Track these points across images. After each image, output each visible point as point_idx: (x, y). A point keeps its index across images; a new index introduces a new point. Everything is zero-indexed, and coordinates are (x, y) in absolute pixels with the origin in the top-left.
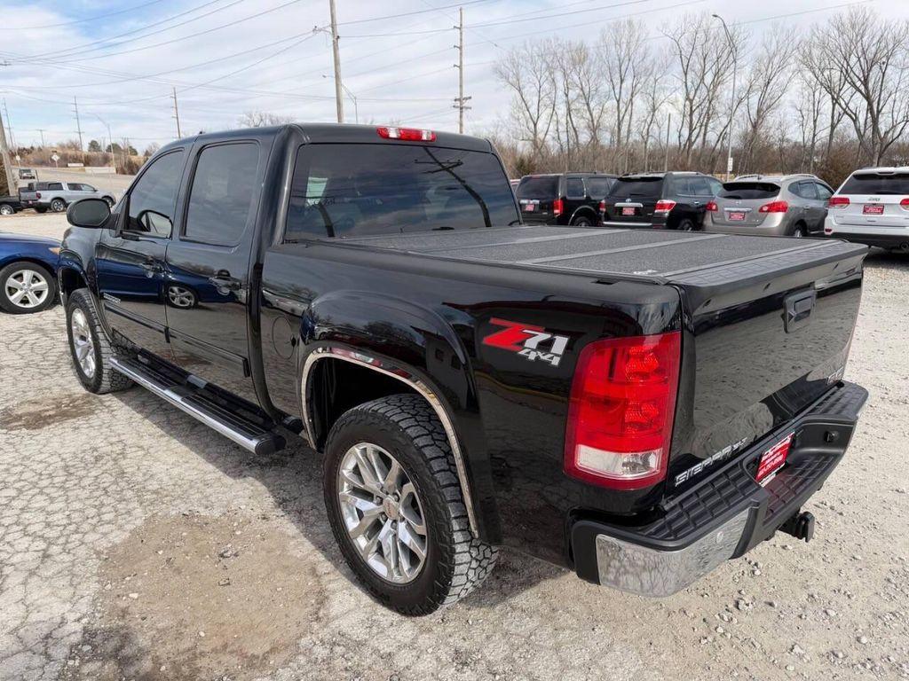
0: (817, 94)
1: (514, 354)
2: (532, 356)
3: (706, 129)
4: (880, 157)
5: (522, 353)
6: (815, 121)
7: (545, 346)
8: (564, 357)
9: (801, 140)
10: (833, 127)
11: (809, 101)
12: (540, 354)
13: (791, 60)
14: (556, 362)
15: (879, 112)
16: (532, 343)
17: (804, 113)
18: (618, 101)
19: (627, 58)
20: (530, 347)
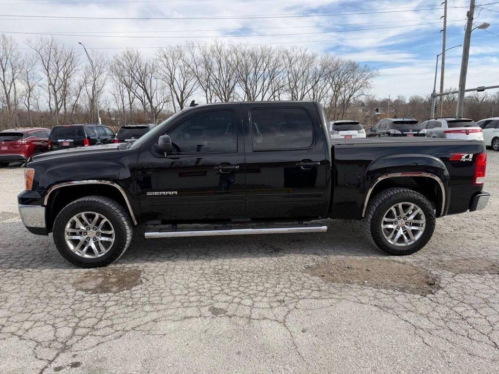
0: (121, 88)
1: (459, 161)
2: (464, 160)
3: (65, 102)
4: (156, 118)
5: (462, 160)
6: (123, 100)
7: (467, 157)
8: (473, 159)
9: (117, 109)
10: (131, 103)
11: (117, 90)
12: (466, 159)
13: (104, 69)
14: (471, 160)
15: (152, 98)
16: (464, 157)
17: (116, 96)
18: (4, 82)
19: (5, 57)
20: (464, 158)
